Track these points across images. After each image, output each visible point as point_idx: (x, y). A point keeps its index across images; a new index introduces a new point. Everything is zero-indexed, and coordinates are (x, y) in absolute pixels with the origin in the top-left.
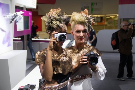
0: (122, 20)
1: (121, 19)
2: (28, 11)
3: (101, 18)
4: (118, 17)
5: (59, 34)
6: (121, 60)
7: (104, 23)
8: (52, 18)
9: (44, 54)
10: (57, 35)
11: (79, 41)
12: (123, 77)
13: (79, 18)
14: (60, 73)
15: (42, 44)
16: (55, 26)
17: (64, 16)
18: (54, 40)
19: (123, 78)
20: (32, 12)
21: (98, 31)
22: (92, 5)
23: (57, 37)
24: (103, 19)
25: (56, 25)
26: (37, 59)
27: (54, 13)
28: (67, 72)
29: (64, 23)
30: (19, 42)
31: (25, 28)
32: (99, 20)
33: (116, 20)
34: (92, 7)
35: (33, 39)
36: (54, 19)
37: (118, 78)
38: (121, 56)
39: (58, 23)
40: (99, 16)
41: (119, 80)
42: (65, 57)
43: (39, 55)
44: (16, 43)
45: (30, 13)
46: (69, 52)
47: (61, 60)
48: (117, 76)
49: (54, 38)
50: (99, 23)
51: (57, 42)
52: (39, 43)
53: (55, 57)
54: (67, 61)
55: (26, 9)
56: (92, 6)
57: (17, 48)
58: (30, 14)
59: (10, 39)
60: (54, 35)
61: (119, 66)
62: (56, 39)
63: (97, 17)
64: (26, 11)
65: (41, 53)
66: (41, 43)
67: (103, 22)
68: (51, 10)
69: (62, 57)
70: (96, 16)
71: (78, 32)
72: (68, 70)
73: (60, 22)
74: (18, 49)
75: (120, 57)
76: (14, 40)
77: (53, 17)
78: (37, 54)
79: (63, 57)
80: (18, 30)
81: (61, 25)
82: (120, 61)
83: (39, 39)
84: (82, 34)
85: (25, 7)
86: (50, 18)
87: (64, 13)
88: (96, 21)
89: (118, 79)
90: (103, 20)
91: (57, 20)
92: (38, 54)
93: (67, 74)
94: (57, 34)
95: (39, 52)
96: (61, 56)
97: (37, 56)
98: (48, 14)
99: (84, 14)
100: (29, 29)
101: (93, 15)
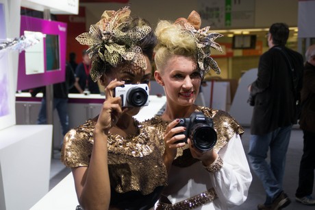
0: (308, 42)
1: (304, 40)
2: (56, 22)
3: (253, 37)
4: (296, 34)
5: (129, 87)
6: (305, 150)
7: (260, 52)
8: (104, 38)
9: (90, 136)
10: (124, 90)
11: (181, 101)
12: (312, 195)
13: (181, 39)
14: (135, 191)
15: (94, 107)
16: (113, 60)
17: (140, 30)
18: (114, 103)
19: (311, 199)
20: (66, 24)
21: (243, 73)
22: (227, 5)
23: (122, 96)
24: (258, 40)
25: (115, 56)
26: (69, 153)
27: (112, 23)
28: (150, 187)
29: (139, 49)
30: (33, 105)
31: (47, 66)
32: (248, 44)
33: (293, 43)
34: (226, 9)
35: (71, 96)
36: (110, 41)
37: (297, 199)
38: (304, 137)
39: (121, 50)
40: (246, 32)
41: (301, 202)
42: (145, 143)
43: (73, 141)
44: (25, 107)
45: (61, 26)
46: (151, 131)
47: (137, 153)
48: (295, 193)
49: (115, 99)
50: (248, 51)
51: (123, 108)
52: (86, 105)
53: (120, 144)
54: (150, 155)
55: (50, 17)
56: (229, 6)
57: (28, 121)
58: (62, 29)
59: (6, 95)
60: (113, 89)
61: (299, 164)
62: (120, 102)
63: (242, 36)
64: (50, 20)
65: (82, 135)
66: (92, 105)
67: (258, 48)
68: (105, 14)
69: (138, 145)
70: (238, 32)
71: (180, 76)
72: (154, 182)
73: (128, 48)
74: (32, 123)
75: (303, 140)
76: (18, 99)
77: (109, 34)
78: (69, 136)
79: (140, 143)
80: (29, 72)
81: (129, 56)
82: (303, 153)
83: (86, 94)
84: (188, 83)
85: (48, 10)
86: (100, 36)
87: (140, 22)
88: (240, 46)
89: (297, 201)
90: (257, 43)
91: (120, 43)
92: (72, 138)
93: (151, 191)
94: (123, 86)
95: (73, 132)
96: (136, 142)
97: (68, 145)
98: (97, 25)
99: (188, 26)
100: (60, 69)
101: (232, 31)
